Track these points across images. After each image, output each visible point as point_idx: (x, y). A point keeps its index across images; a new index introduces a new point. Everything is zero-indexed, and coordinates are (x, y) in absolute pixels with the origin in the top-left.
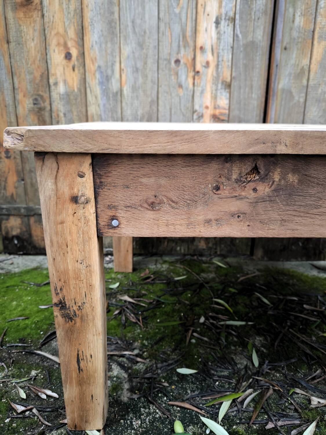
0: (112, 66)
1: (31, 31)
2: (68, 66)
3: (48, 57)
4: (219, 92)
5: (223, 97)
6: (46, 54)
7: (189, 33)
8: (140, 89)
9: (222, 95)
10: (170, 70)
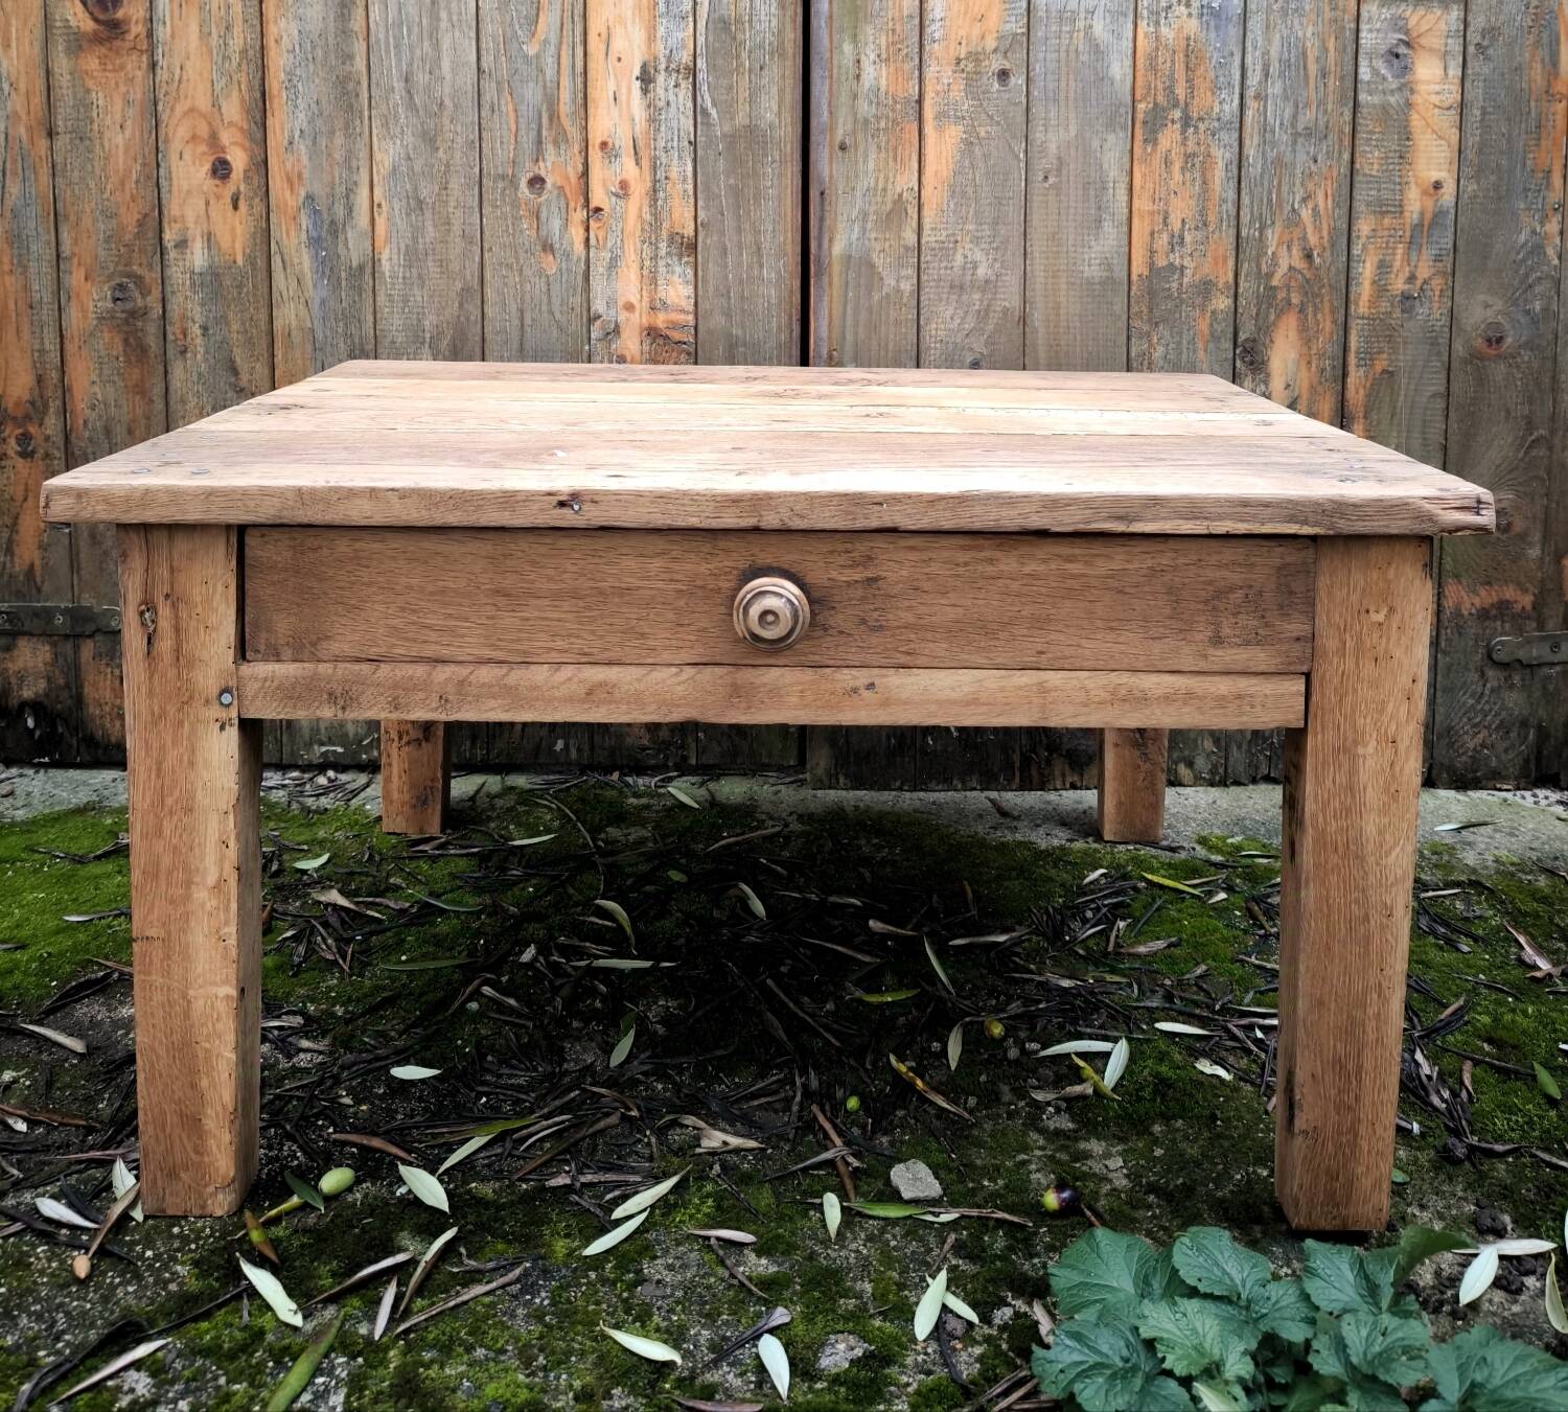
0: (348, 196)
1: (118, 104)
2: (218, 197)
3: (162, 172)
4: (661, 263)
5: (677, 279)
6: (158, 165)
7: (566, 106)
8: (430, 258)
9: (673, 272)
10: (516, 204)
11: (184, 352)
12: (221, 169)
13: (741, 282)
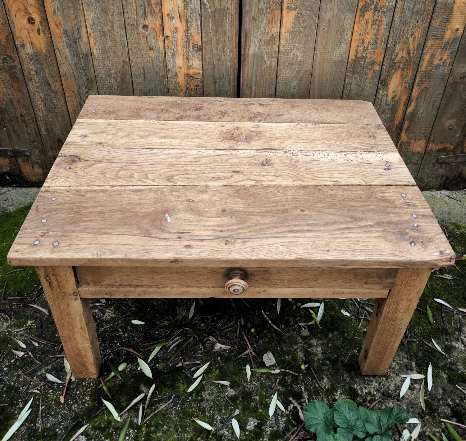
0: (78, 31)
2: (32, 30)
3: (10, 21)
4: (190, 54)
5: (195, 59)
6: (8, 20)
7: (154, 1)
8: (110, 51)
9: (195, 57)
10: (138, 34)
11: (31, 80)
12: (31, 21)
13: (218, 60)
